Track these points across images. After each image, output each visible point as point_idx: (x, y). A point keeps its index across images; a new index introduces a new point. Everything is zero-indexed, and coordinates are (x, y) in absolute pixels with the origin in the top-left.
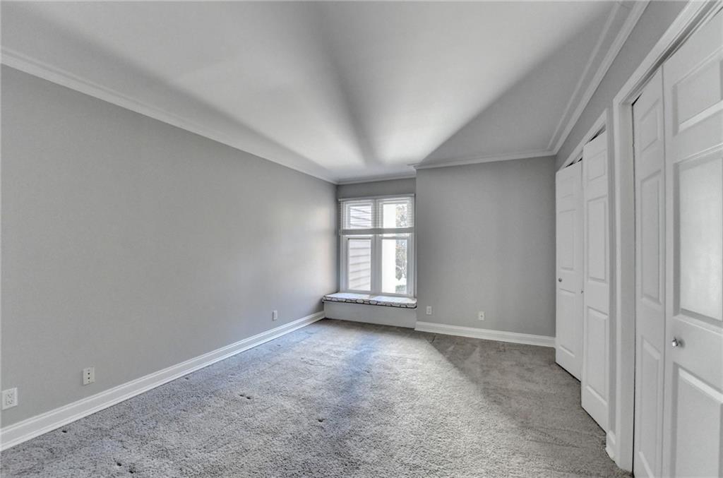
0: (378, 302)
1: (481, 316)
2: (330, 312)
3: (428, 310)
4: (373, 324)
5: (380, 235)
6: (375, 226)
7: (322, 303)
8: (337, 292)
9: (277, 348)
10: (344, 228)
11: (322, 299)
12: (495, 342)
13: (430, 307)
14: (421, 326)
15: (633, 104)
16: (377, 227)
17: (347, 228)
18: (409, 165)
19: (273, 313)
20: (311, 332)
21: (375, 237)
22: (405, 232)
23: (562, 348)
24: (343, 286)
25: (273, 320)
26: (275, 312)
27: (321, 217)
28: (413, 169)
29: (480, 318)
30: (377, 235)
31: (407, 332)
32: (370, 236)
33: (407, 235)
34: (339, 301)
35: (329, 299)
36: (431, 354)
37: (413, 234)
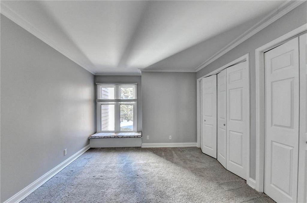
0: (122, 136)
1: (170, 137)
2: (93, 144)
3: (147, 138)
4: (120, 148)
5: (119, 103)
6: (117, 98)
7: (89, 140)
8: (95, 133)
9: (71, 173)
10: (99, 99)
11: (89, 138)
12: (176, 148)
13: (149, 136)
14: (145, 145)
15: (264, 53)
16: (118, 99)
17: (100, 99)
18: (139, 69)
19: (64, 151)
20: (88, 158)
21: (117, 103)
22: (132, 101)
23: (206, 147)
24: (98, 130)
25: (64, 155)
26: (66, 150)
27: (86, 92)
28: (140, 72)
29: (170, 139)
30: (118, 102)
31: (138, 149)
32: (114, 103)
33: (133, 103)
34: (100, 138)
35: (94, 137)
36: (158, 158)
37: (137, 102)
